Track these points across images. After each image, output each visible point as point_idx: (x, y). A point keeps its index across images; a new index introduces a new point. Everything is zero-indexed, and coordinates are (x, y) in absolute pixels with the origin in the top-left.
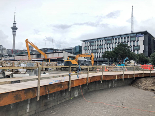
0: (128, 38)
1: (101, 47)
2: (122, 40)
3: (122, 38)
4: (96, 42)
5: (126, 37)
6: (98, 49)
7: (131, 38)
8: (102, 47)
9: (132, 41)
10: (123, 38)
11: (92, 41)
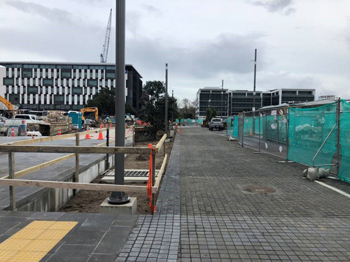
0: (102, 71)
1: (48, 82)
2: (91, 75)
3: (91, 71)
4: (36, 70)
5: (100, 71)
6: (41, 87)
7: (108, 74)
8: (50, 82)
9: (109, 78)
10: (94, 71)
11: (26, 67)
